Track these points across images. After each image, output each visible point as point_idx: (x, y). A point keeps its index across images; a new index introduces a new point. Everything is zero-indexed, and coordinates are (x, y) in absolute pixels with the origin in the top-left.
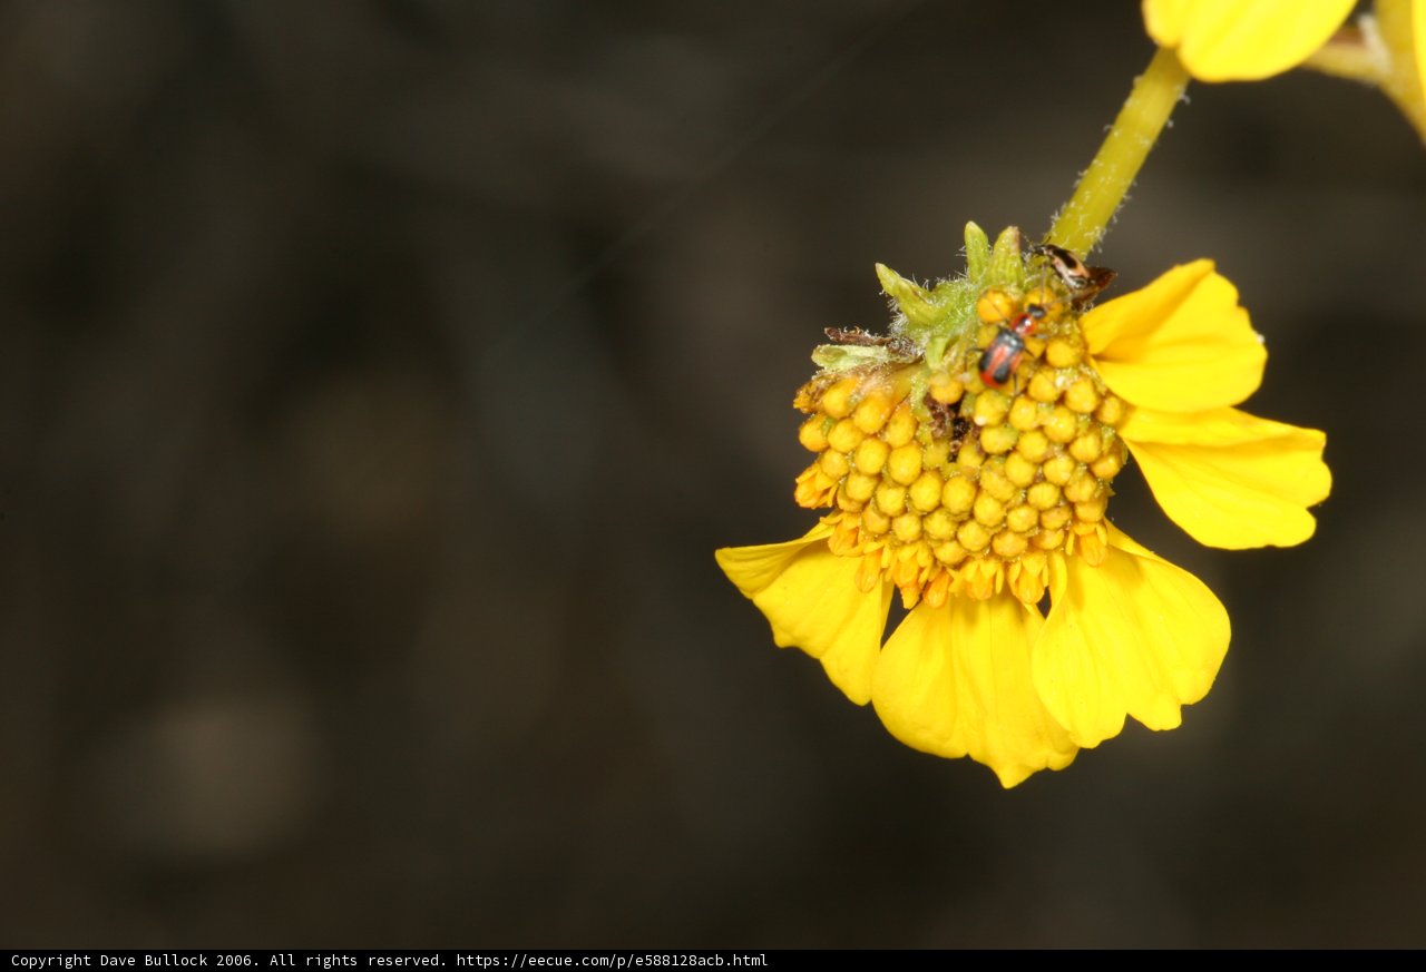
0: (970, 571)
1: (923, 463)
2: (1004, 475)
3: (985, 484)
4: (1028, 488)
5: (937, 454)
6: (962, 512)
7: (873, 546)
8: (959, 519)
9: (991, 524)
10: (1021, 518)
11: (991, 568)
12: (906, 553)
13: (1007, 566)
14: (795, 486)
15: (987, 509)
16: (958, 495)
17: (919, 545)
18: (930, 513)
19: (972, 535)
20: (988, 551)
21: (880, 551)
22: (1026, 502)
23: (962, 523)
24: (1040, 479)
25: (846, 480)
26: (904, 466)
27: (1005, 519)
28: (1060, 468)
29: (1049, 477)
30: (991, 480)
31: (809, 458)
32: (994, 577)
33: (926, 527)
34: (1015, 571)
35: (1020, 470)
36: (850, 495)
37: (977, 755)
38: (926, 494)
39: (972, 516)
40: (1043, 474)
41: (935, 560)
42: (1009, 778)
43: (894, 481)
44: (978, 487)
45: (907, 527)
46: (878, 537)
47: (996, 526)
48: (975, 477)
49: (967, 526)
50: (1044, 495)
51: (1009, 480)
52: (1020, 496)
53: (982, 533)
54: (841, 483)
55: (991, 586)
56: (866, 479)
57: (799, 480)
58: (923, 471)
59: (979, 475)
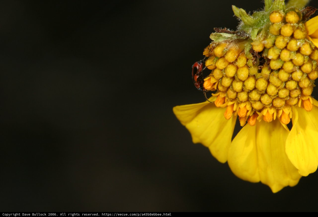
0: (265, 112)
1: (249, 73)
2: (278, 78)
3: (271, 81)
4: (286, 82)
5: (254, 71)
6: (263, 90)
7: (231, 103)
8: (261, 93)
9: (273, 95)
10: (283, 93)
11: (272, 111)
12: (242, 106)
13: (278, 111)
15: (272, 90)
16: (262, 84)
17: (247, 103)
18: (251, 91)
19: (266, 99)
20: (271, 105)
21: (233, 105)
22: (285, 87)
23: (262, 95)
24: (291, 79)
25: (222, 80)
26: (243, 74)
27: (278, 93)
28: (298, 75)
29: (294, 79)
30: (274, 79)
31: (208, 72)
32: (273, 114)
33: (250, 96)
34: (281, 112)
35: (284, 76)
36: (223, 84)
37: (264, 181)
38: (250, 84)
39: (266, 92)
40: (291, 77)
41: (253, 108)
42: (275, 189)
43: (239, 79)
44: (268, 82)
45: (243, 96)
46: (232, 100)
47: (275, 96)
48: (267, 78)
49: (264, 96)
50: (292, 85)
51: (279, 79)
52: (283, 85)
53: (269, 99)
54: (220, 81)
55: (272, 118)
56: (229, 79)
57: (205, 80)
58: (249, 76)
59: (269, 77)
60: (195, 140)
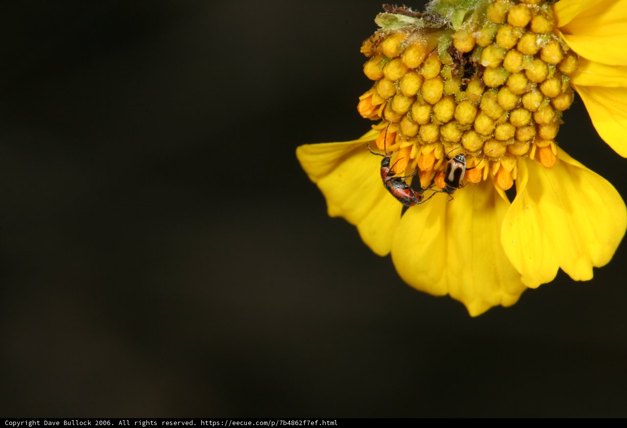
1: (444, 91)
2: (497, 102)
3: (483, 107)
4: (511, 111)
5: (453, 86)
6: (467, 124)
7: (405, 144)
8: (464, 128)
9: (485, 133)
10: (504, 132)
11: (482, 164)
12: (427, 150)
13: (491, 164)
14: (358, 101)
15: (483, 124)
16: (466, 113)
17: (437, 145)
18: (445, 124)
19: (471, 141)
20: (480, 152)
21: (410, 148)
22: (508, 121)
23: (465, 132)
24: (520, 106)
25: (392, 100)
26: (433, 91)
27: (494, 131)
28: (533, 100)
29: (526, 106)
30: (488, 105)
31: (368, 84)
32: (483, 170)
33: (442, 133)
34: (497, 167)
35: (507, 99)
36: (394, 108)
37: (455, 294)
38: (444, 111)
39: (473, 128)
40: (522, 102)
41: (445, 157)
42: (475, 309)
43: (425, 101)
44: (478, 109)
45: (430, 133)
46: (409, 139)
47: (488, 135)
48: (477, 102)
49: (469, 134)
50: (521, 117)
51: (499, 105)
52: (506, 117)
53: (478, 140)
54: (389, 102)
55: (481, 176)
56: (406, 99)
57: (361, 98)
58: (443, 97)
59: (480, 102)
60: (333, 210)
